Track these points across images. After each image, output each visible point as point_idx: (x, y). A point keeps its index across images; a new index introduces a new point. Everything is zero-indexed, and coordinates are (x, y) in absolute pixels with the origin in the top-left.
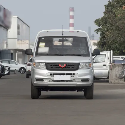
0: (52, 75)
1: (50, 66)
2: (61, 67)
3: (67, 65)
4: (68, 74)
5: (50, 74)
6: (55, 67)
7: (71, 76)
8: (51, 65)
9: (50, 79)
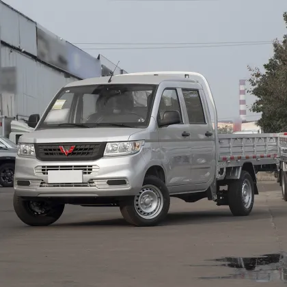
8: (45, 147)
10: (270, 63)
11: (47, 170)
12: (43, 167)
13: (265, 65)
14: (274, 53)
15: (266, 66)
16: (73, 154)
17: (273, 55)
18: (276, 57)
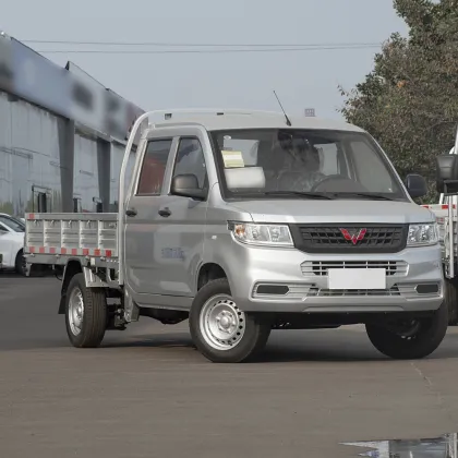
0: (320, 269)
1: (309, 238)
2: (350, 241)
3: (370, 231)
4: (374, 264)
5: (314, 268)
6: (319, 241)
7: (387, 273)
8: (312, 231)
9: (313, 285)
10: (368, 81)
11: (324, 268)
12: (314, 262)
13: (359, 86)
14: (375, 64)
15: (361, 88)
16: (364, 241)
17: (373, 68)
18: (378, 71)
